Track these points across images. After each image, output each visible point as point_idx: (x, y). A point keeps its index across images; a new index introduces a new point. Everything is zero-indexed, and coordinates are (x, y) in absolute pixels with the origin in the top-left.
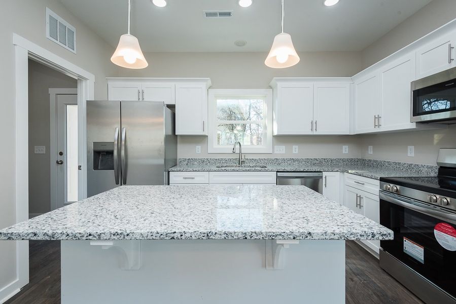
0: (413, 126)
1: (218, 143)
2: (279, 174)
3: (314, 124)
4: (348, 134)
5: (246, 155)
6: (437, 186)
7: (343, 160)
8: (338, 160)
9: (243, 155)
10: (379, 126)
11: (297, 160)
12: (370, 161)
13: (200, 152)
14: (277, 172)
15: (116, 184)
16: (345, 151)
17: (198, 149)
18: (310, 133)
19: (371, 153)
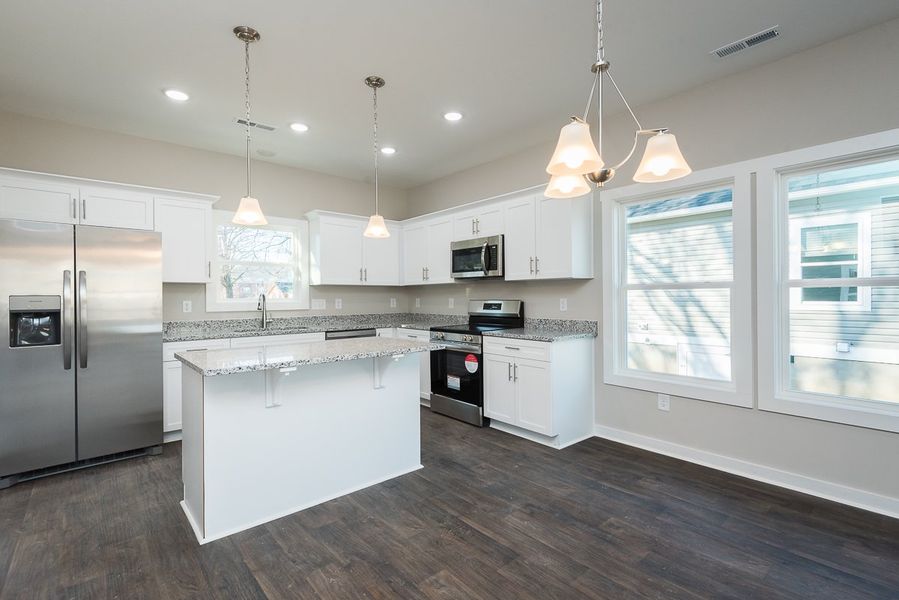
0: (452, 281)
1: (230, 295)
2: (329, 335)
3: (363, 273)
4: (397, 285)
5: (273, 313)
6: (468, 329)
7: (392, 316)
8: (386, 316)
9: (268, 314)
10: (427, 278)
11: (342, 318)
12: (417, 314)
13: (190, 310)
14: (326, 332)
15: (66, 368)
16: (393, 305)
17: (187, 305)
18: (359, 283)
19: (419, 306)
